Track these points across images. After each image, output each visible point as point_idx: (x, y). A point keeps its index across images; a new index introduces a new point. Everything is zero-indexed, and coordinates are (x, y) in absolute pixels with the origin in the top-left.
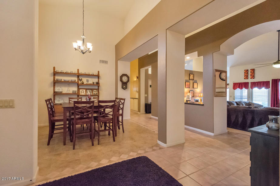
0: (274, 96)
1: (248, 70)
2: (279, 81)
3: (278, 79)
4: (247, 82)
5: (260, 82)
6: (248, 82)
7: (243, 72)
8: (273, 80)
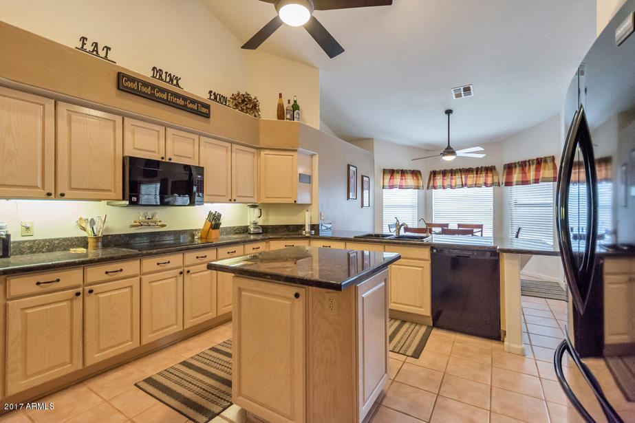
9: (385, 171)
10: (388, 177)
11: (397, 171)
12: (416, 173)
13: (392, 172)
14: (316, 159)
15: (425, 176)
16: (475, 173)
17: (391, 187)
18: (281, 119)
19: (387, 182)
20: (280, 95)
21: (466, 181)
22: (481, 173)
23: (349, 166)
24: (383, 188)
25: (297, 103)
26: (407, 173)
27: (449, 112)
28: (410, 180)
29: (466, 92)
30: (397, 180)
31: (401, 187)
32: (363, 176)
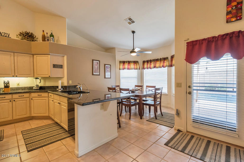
9: (120, 62)
10: (122, 64)
11: (126, 62)
12: (135, 62)
13: (124, 62)
14: (65, 57)
15: (141, 63)
16: (159, 61)
17: (124, 69)
18: (44, 41)
19: (121, 67)
20: (43, 31)
21: (156, 65)
22: (162, 61)
23: (93, 60)
24: (120, 70)
25: (53, 34)
26: (131, 62)
27: (133, 32)
28: (132, 66)
29: (131, 21)
30: (126, 66)
31: (128, 69)
32: (105, 65)
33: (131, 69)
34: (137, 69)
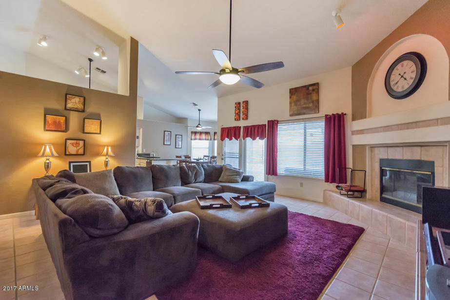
0: (270, 158)
1: (239, 103)
2: (277, 123)
3: (275, 120)
4: (238, 127)
5: (254, 126)
6: (240, 126)
7: (234, 105)
8: (268, 121)
9: (192, 132)
10: (193, 135)
11: (198, 132)
12: (207, 133)
13: (195, 133)
14: (141, 130)
15: (212, 134)
17: (195, 139)
19: (193, 137)
23: (164, 131)
24: (191, 140)
26: (203, 133)
27: (199, 110)
28: (203, 136)
29: (195, 105)
30: (198, 136)
31: (200, 139)
32: (176, 135)
33: (203, 140)
34: (208, 140)
